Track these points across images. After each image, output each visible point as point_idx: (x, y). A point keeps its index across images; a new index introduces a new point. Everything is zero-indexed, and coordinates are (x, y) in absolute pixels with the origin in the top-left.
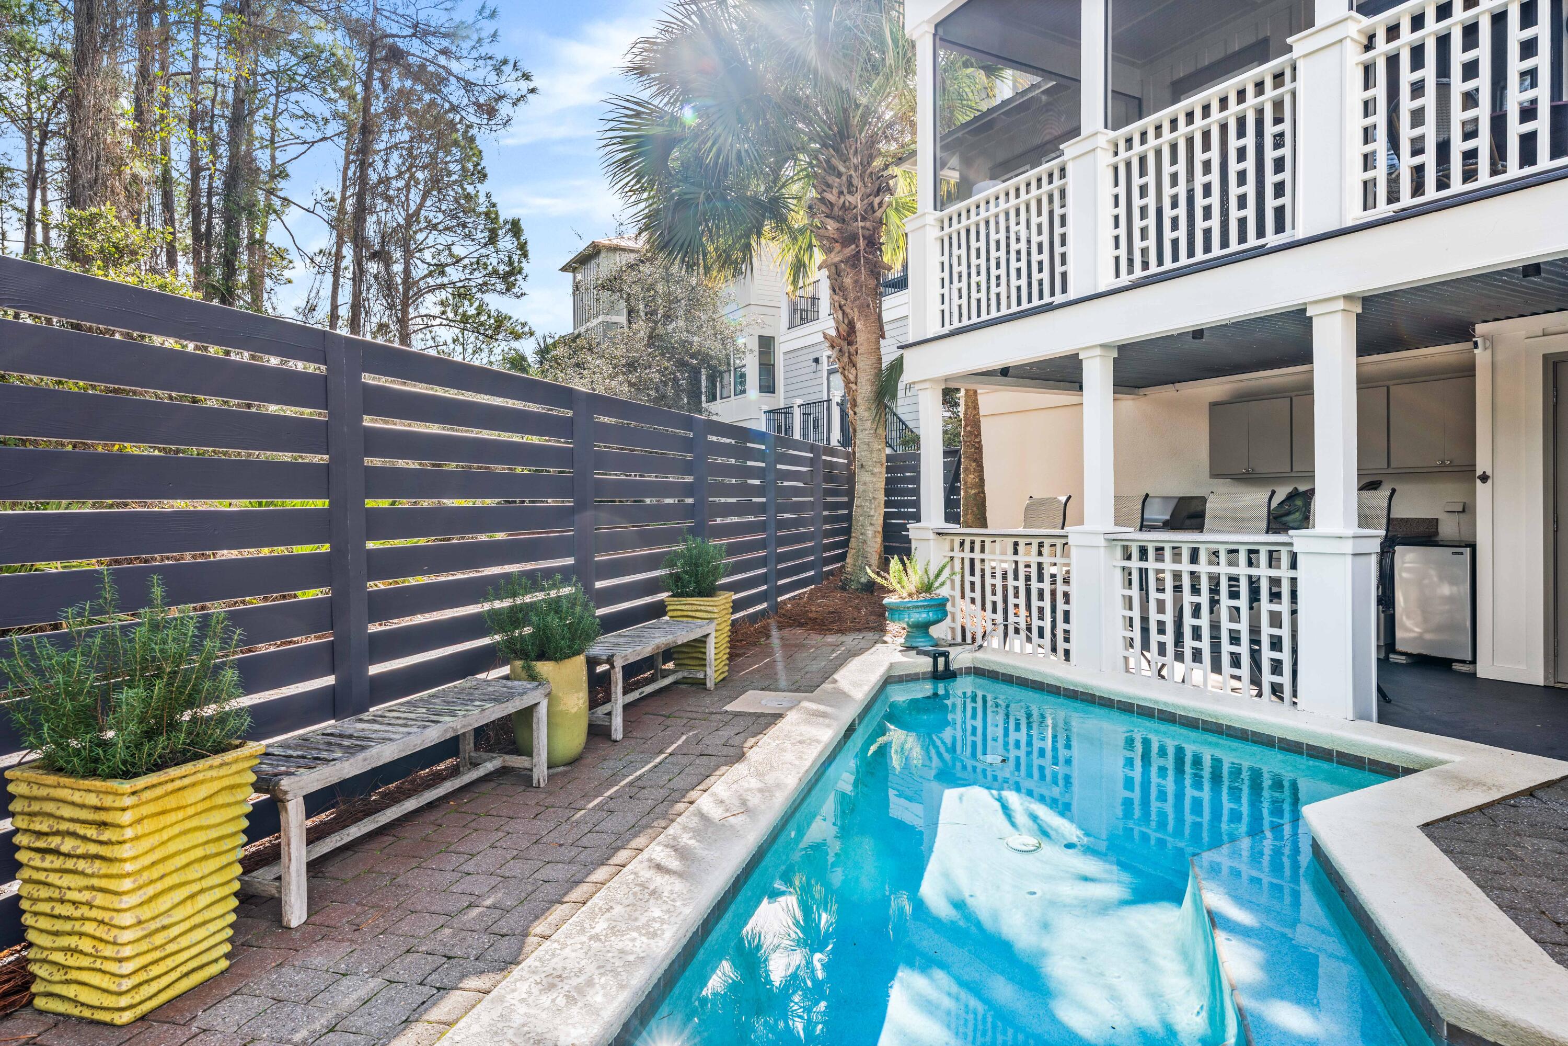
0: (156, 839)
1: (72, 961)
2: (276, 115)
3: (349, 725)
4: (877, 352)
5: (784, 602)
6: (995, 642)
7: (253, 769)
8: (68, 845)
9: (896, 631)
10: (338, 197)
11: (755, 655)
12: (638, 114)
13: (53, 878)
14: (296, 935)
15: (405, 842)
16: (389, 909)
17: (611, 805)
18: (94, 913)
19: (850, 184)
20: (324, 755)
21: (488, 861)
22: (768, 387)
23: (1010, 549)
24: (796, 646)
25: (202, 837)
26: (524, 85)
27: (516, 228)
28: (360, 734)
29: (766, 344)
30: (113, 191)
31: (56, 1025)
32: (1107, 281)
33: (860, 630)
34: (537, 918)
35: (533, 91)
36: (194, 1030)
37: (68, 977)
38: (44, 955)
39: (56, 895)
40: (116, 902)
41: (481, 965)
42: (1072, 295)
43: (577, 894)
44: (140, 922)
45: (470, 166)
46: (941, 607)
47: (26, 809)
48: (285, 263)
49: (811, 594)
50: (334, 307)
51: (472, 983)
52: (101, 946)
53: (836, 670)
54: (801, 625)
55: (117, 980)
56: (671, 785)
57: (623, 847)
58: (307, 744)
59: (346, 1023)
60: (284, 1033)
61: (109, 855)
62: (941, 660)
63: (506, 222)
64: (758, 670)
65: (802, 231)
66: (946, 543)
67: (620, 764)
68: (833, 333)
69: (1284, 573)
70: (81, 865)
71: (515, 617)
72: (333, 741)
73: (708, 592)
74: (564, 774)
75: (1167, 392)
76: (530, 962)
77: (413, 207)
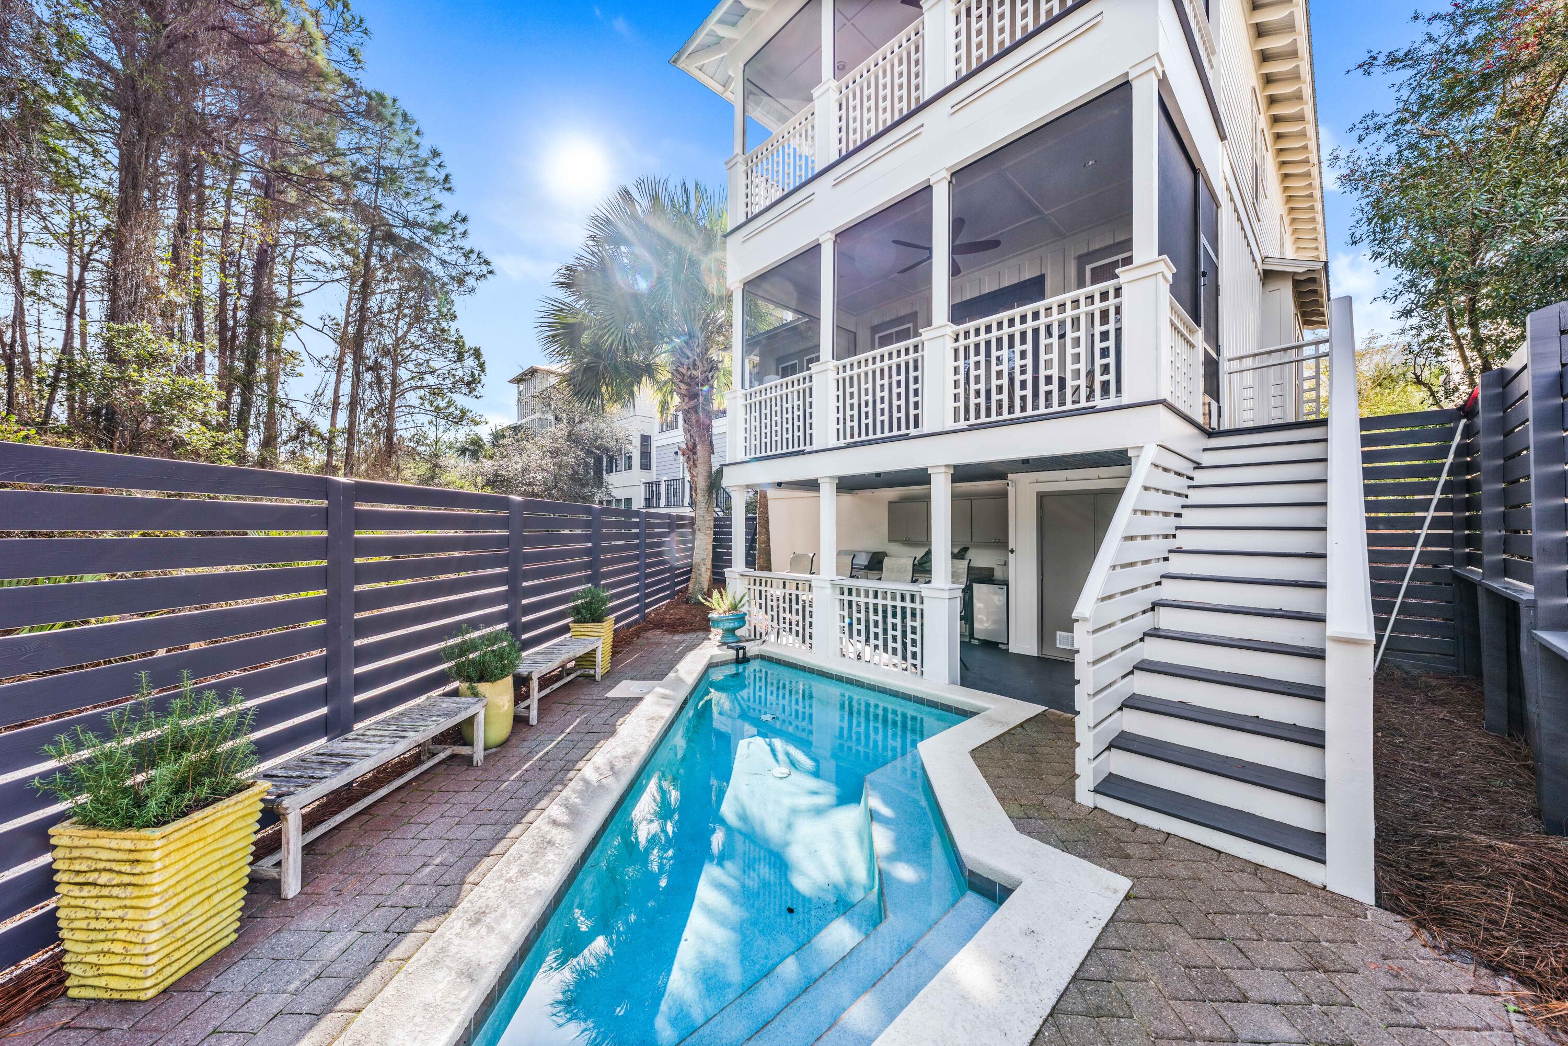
0: (182, 864)
1: (103, 960)
2: (293, 260)
3: (339, 746)
4: (709, 463)
5: (650, 613)
6: (773, 638)
7: (262, 800)
8: (104, 878)
9: (716, 634)
10: (343, 323)
11: (629, 652)
12: (561, 310)
13: (90, 903)
14: (292, 905)
15: (378, 819)
16: (364, 875)
17: (526, 777)
18: (125, 924)
19: (694, 364)
20: (318, 774)
21: (439, 828)
22: (646, 466)
23: (781, 585)
24: (655, 643)
25: (219, 855)
26: (484, 268)
27: (477, 353)
28: (346, 752)
29: (645, 440)
30: (149, 312)
31: (88, 1009)
32: (833, 442)
33: (695, 631)
34: (471, 870)
35: (491, 272)
36: (208, 994)
37: (100, 972)
38: (79, 959)
39: (93, 914)
40: (145, 915)
41: (429, 911)
42: (815, 447)
43: (498, 849)
44: (165, 925)
45: (445, 310)
46: (742, 619)
47: (68, 856)
48: (297, 362)
49: (668, 605)
50: (336, 396)
51: (424, 926)
52: (130, 947)
53: (678, 662)
54: (659, 628)
55: (144, 969)
56: (567, 758)
57: (532, 809)
58: (304, 764)
59: (330, 970)
60: (281, 986)
61: (140, 882)
62: (741, 652)
63: (470, 349)
64: (630, 664)
65: (666, 383)
66: (746, 580)
67: (534, 743)
68: (684, 446)
69: (917, 606)
70: (116, 891)
71: (463, 649)
72: (327, 759)
73: (599, 620)
74: (496, 754)
75: (867, 493)
76: (464, 904)
77: (400, 334)
